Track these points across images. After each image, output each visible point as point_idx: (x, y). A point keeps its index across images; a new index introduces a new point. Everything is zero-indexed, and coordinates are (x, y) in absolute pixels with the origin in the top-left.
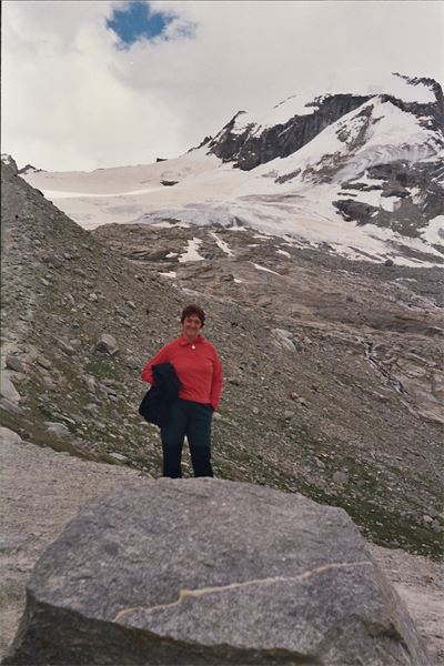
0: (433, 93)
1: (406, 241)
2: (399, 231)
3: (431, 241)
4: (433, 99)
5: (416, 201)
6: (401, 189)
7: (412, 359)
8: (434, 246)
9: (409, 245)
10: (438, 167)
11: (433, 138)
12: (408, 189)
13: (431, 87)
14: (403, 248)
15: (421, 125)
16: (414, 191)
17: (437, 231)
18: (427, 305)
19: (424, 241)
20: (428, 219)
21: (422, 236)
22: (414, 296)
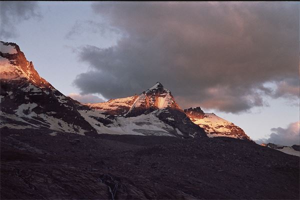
0: (15, 49)
1: (8, 116)
2: (5, 112)
3: (20, 115)
4: (16, 52)
5: (12, 98)
6: (4, 92)
7: (37, 175)
8: (21, 118)
9: (10, 118)
10: (20, 82)
11: (17, 69)
12: (7, 92)
13: (14, 47)
14: (8, 119)
15: (11, 63)
16: (10, 93)
17: (22, 111)
18: (27, 146)
19: (17, 116)
20: (18, 106)
21: (16, 113)
22: (20, 143)
